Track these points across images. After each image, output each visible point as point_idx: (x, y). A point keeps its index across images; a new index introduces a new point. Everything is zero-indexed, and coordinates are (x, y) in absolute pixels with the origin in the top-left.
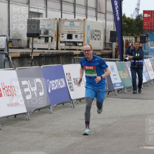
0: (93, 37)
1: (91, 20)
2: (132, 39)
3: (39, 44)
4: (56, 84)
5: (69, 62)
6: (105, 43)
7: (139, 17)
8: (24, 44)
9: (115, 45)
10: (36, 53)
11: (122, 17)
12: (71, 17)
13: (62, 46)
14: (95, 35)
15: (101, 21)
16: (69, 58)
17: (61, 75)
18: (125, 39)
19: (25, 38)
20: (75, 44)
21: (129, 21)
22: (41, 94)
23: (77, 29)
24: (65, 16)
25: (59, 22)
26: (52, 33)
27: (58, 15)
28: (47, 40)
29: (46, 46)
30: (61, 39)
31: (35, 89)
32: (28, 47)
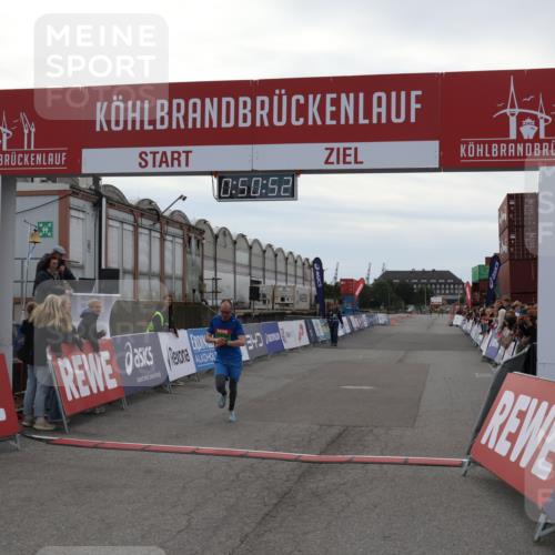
0: (301, 299)
1: (299, 286)
2: (332, 301)
3: (259, 305)
4: (272, 337)
5: (282, 320)
6: (311, 305)
7: (337, 284)
8: (247, 305)
9: (318, 306)
10: (257, 313)
11: (324, 284)
12: (284, 284)
13: (276, 307)
14: (303, 298)
15: (307, 287)
16: (282, 316)
17: (276, 330)
18: (326, 301)
19: (247, 300)
20: (287, 305)
21: (329, 287)
22: (261, 345)
23: (288, 293)
24: (279, 284)
25: (274, 288)
26: (269, 297)
27: (273, 282)
28: (264, 302)
29: (263, 307)
30: (276, 301)
31: (256, 341)
32: (250, 308)
